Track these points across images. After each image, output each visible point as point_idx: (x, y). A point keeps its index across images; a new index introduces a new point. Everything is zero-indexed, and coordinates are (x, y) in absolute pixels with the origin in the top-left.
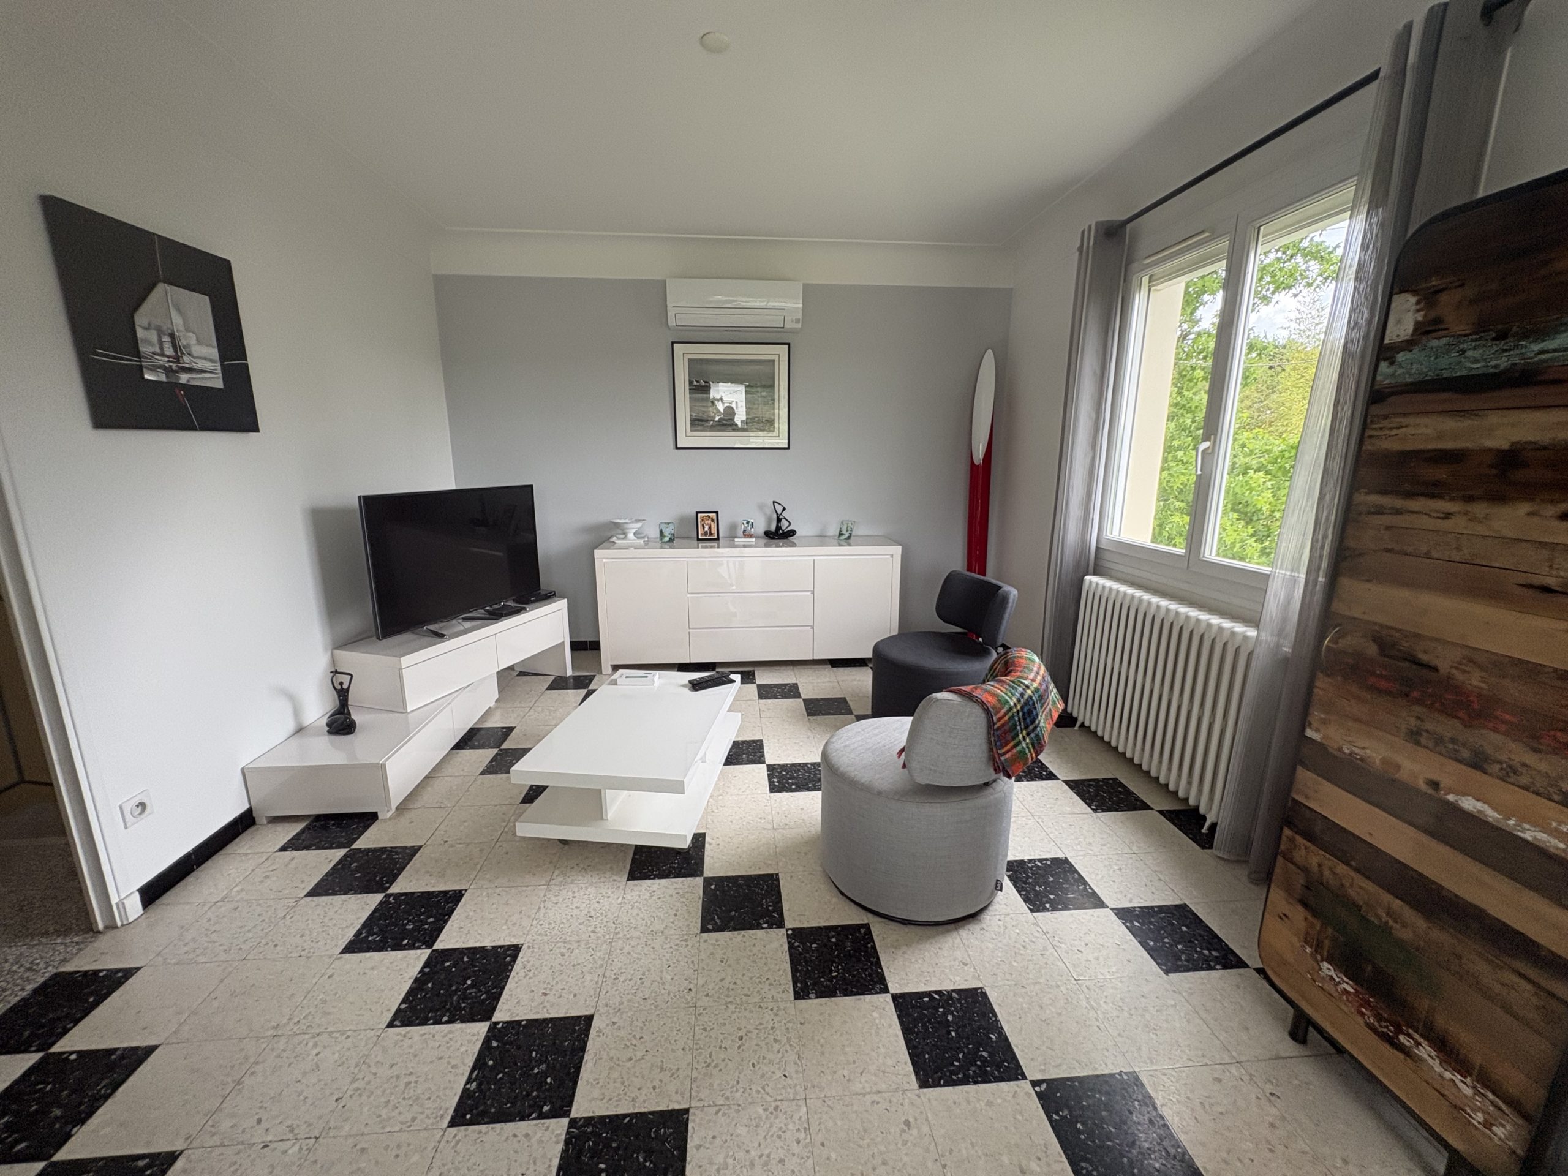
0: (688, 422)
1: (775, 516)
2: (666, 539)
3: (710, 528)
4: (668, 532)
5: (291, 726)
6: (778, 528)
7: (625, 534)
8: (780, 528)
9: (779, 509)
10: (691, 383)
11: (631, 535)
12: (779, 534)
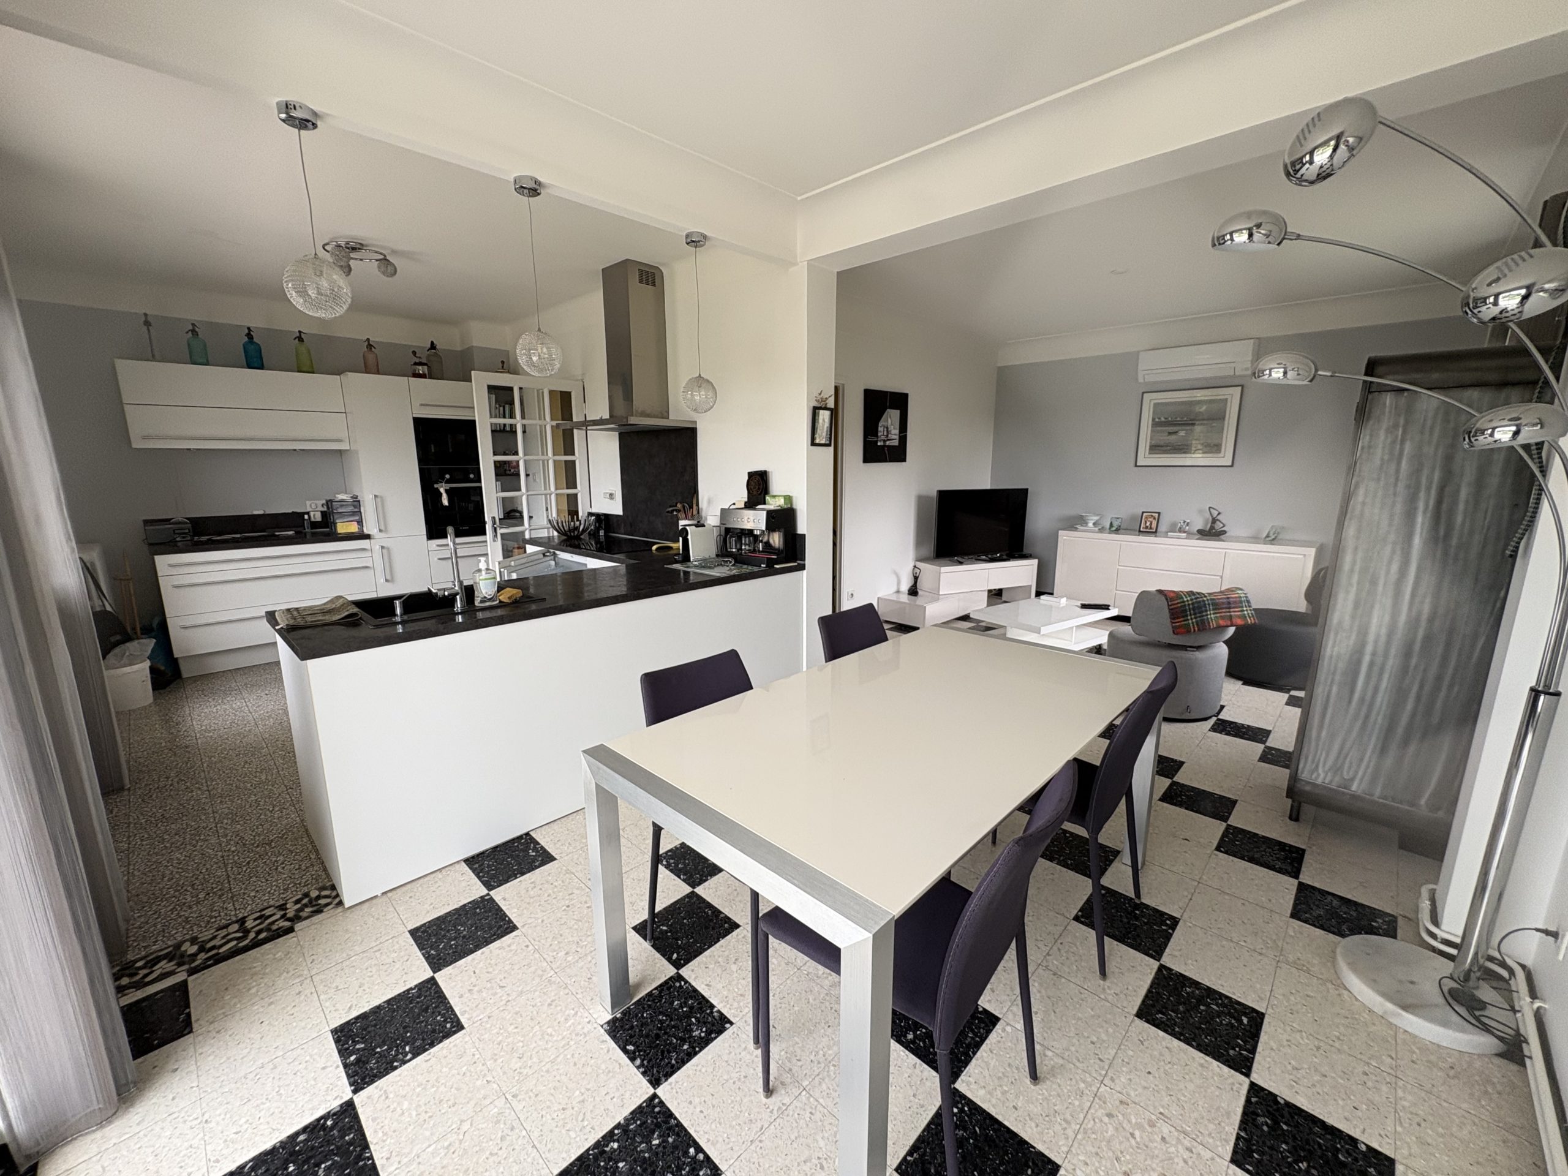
0: (1148, 448)
1: (1211, 519)
2: (1114, 529)
3: (1151, 524)
4: (1116, 524)
5: (895, 589)
6: (1212, 528)
7: (1087, 523)
8: (1214, 528)
9: (1215, 513)
10: (1153, 420)
11: (1091, 525)
12: (1212, 532)
